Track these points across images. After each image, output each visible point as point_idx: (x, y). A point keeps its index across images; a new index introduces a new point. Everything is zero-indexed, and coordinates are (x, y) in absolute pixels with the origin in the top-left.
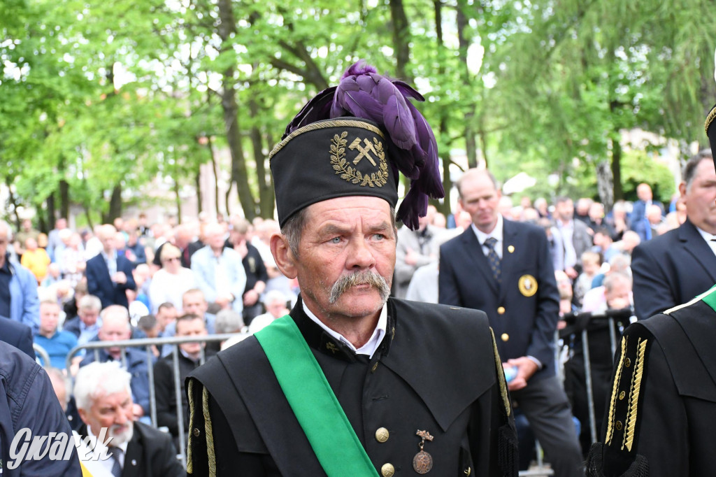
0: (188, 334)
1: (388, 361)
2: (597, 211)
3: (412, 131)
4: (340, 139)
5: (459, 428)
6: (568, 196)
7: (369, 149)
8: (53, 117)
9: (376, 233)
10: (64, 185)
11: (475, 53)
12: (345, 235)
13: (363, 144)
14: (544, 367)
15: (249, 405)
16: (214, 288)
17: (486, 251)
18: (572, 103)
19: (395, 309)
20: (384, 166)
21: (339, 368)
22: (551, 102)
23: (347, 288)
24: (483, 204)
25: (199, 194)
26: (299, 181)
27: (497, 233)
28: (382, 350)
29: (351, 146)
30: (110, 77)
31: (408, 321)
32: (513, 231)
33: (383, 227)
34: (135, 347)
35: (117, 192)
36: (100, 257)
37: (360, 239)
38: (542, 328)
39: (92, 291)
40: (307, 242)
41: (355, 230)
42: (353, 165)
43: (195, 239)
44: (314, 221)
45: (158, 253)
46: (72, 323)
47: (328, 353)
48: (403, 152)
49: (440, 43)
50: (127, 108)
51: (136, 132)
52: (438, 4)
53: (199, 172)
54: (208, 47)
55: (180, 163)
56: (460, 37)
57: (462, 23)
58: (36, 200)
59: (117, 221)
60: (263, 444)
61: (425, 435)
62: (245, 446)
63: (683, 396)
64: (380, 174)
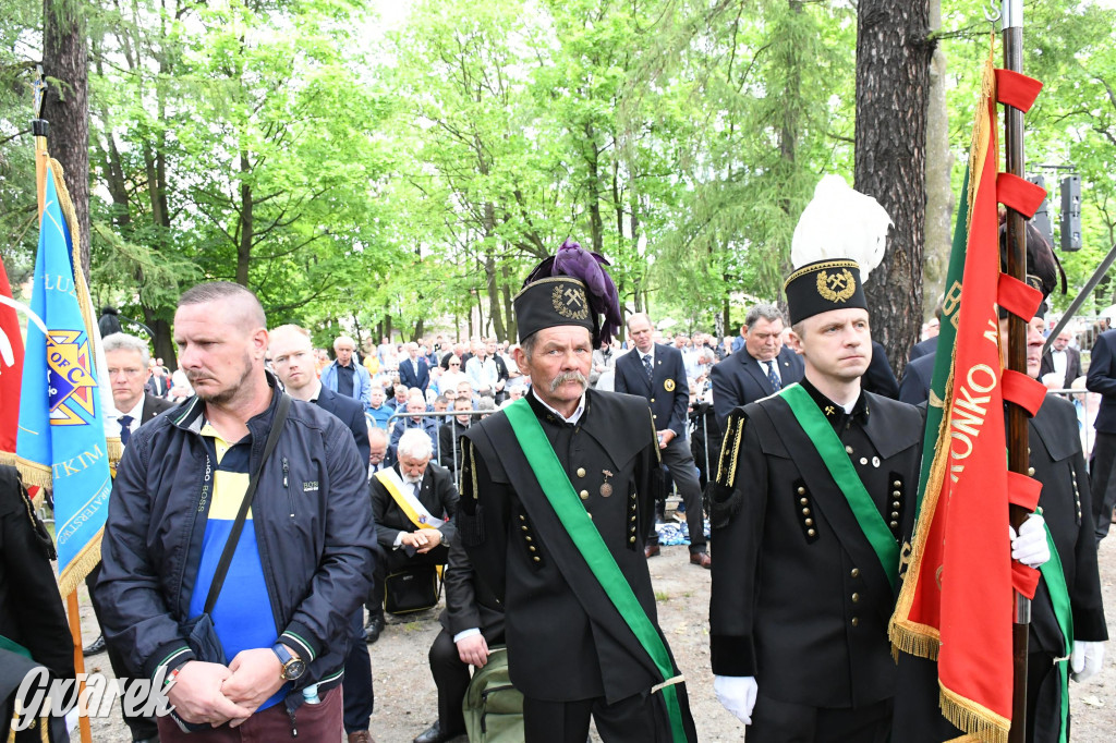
0: (462, 409)
1: (585, 427)
2: (714, 341)
3: (604, 284)
4: (559, 290)
5: (629, 469)
7: (577, 296)
8: (383, 275)
9: (580, 348)
10: (388, 318)
12: (561, 349)
13: (573, 293)
14: (678, 435)
15: (497, 455)
17: (644, 363)
18: (701, 274)
19: (590, 397)
20: (586, 306)
21: (555, 431)
22: (688, 274)
23: (561, 383)
24: (642, 335)
25: (470, 324)
26: (533, 315)
27: (651, 353)
28: (582, 420)
29: (566, 294)
30: (418, 252)
31: (599, 403)
32: (661, 352)
33: (585, 345)
35: (420, 323)
36: (409, 360)
37: (571, 352)
38: (678, 411)
39: (403, 383)
40: (537, 353)
41: (568, 346)
42: (566, 306)
43: (468, 352)
44: (542, 339)
45: (446, 359)
46: (390, 401)
47: (548, 421)
48: (597, 298)
49: (621, 236)
50: (428, 271)
51: (433, 286)
52: (620, 212)
53: (471, 312)
54: (478, 234)
55: (460, 305)
56: (633, 233)
57: (635, 224)
58: (371, 326)
59: (420, 340)
60: (508, 478)
61: (608, 473)
62: (496, 478)
63: (765, 454)
64: (584, 313)
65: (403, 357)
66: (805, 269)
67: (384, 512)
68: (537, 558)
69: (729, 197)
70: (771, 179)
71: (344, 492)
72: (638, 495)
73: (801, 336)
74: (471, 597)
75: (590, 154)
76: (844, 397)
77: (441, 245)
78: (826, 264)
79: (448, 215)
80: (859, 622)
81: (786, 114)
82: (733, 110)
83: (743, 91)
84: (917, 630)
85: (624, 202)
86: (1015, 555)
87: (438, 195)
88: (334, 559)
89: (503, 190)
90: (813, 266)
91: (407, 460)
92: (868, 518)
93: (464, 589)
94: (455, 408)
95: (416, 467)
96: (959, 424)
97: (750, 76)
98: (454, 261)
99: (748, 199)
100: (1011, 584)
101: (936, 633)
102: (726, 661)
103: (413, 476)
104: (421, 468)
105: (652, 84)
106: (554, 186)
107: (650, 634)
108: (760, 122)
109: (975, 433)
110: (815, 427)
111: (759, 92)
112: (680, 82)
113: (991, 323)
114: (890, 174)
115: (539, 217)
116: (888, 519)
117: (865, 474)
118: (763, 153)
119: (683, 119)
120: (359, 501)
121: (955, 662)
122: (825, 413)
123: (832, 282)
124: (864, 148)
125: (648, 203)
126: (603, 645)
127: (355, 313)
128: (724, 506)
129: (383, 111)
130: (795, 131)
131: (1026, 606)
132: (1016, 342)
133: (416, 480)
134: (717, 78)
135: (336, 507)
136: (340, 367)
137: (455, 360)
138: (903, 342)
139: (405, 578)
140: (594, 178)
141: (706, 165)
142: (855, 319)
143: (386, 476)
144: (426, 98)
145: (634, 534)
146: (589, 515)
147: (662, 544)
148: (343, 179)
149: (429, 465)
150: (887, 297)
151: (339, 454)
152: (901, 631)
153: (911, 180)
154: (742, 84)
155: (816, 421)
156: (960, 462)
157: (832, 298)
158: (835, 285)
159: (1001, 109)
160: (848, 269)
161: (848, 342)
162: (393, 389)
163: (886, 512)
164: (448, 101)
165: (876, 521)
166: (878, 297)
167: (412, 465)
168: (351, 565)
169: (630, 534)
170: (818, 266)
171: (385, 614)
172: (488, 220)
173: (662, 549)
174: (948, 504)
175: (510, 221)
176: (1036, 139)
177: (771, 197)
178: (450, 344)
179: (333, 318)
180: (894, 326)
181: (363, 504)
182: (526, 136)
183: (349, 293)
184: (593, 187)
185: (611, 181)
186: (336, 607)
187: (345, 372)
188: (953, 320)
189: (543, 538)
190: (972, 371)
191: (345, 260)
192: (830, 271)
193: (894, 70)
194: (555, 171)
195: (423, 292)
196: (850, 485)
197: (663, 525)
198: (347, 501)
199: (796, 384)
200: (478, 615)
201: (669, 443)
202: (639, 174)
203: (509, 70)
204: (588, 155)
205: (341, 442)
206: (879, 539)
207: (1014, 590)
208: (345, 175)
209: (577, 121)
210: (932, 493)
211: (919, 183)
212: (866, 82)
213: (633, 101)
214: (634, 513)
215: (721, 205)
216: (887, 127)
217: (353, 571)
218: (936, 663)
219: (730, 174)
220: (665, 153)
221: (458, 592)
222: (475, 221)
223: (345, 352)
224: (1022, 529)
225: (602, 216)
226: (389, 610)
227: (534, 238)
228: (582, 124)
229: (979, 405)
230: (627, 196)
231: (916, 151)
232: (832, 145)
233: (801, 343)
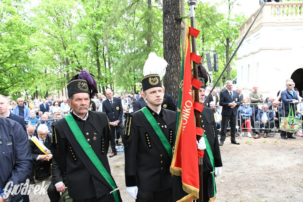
0: (58, 118)
1: (88, 121)
3: (92, 82)
4: (80, 83)
5: (102, 132)
6: (128, 93)
8: (34, 79)
9: (86, 99)
10: (37, 91)
11: (112, 69)
12: (80, 99)
13: (84, 84)
14: (121, 122)
15: (63, 130)
16: (64, 110)
17: (110, 103)
18: (128, 78)
19: (90, 113)
20: (87, 88)
21: (80, 123)
22: (124, 77)
23: (81, 109)
24: (110, 95)
25: (63, 93)
26: (72, 90)
27: (112, 100)
28: (87, 119)
29: (82, 84)
30: (46, 72)
31: (92, 115)
32: (115, 99)
33: (87, 98)
34: (49, 120)
35: (47, 92)
36: (43, 104)
37: (83, 100)
38: (120, 115)
39: (41, 111)
40: (74, 101)
41: (82, 98)
42: (82, 87)
43: (61, 101)
44: (75, 97)
45: (54, 103)
46: (37, 116)
47: (77, 120)
48: (91, 85)
49: (106, 67)
50: (49, 77)
51: (50, 82)
52: (105, 61)
53: (62, 89)
54: (64, 67)
55: (59, 87)
56: (109, 67)
57: (109, 64)
58: (31, 94)
59: (47, 98)
60: (66, 137)
61: (95, 134)
62: (62, 137)
63: (137, 126)
64: (87, 89)
65: (41, 103)
66: (146, 77)
67: (33, 150)
68: (75, 159)
69: (134, 57)
70: (145, 53)
71: (21, 144)
72: (104, 139)
73: (146, 94)
74: (59, 172)
75: (96, 45)
76: (157, 110)
77: (52, 70)
78: (151, 75)
79: (54, 61)
80: (163, 168)
81: (148, 35)
82: (134, 34)
83: (137, 29)
84: (177, 169)
85: (106, 58)
86: (198, 148)
87: (51, 56)
88: (18, 164)
89: (70, 54)
90: (148, 76)
91: (40, 133)
92: (164, 141)
93: (57, 170)
94: (56, 117)
95: (43, 135)
96: (184, 116)
97: (138, 25)
98: (57, 74)
99: (139, 58)
100: (198, 155)
101: (181, 169)
102: (129, 183)
103: (42, 138)
104: (45, 136)
105: (113, 26)
106: (86, 53)
107: (109, 177)
108: (142, 37)
109: (188, 118)
110: (150, 118)
111: (142, 30)
112: (120, 26)
113: (190, 90)
114: (172, 52)
115: (82, 62)
116: (169, 141)
117: (163, 130)
118: (143, 46)
119: (122, 36)
120: (26, 146)
121: (186, 176)
122: (152, 114)
123: (153, 80)
124: (165, 45)
125: (113, 59)
126: (95, 182)
127: (26, 90)
128: (127, 141)
129: (33, 31)
130: (150, 40)
131: (201, 160)
132: (196, 95)
133: (43, 139)
134: (130, 25)
135: (18, 149)
136: (19, 107)
137: (56, 103)
138: (177, 95)
139: (41, 169)
140: (97, 51)
141: (128, 48)
142: (159, 90)
143: (34, 139)
144: (47, 27)
145: (103, 150)
146: (90, 146)
147: (118, 152)
148: (21, 50)
149: (47, 135)
150: (173, 83)
151: (18, 133)
152: (173, 169)
153: (177, 54)
154: (137, 27)
155: (150, 117)
156: (184, 125)
157: (153, 84)
158: (153, 81)
159: (191, 36)
160: (157, 77)
161: (157, 96)
162: (38, 113)
163: (168, 139)
164: (53, 28)
165: (166, 142)
166: (170, 83)
167: (42, 135)
168: (25, 166)
169: (102, 150)
170: (149, 76)
171: (35, 180)
172: (67, 62)
173: (118, 153)
174: (182, 136)
175: (73, 63)
176: (208, 44)
177: (145, 57)
178: (56, 99)
179: (19, 92)
180: (175, 91)
181: (27, 147)
182: (77, 39)
183: (24, 84)
184: (97, 54)
185: (102, 52)
186: (20, 179)
187: (21, 108)
188: (182, 90)
189: (77, 153)
190: (186, 102)
191: (22, 74)
192: (152, 77)
193: (172, 26)
194: (86, 49)
195: (47, 83)
196: (159, 133)
197: (118, 147)
198: (22, 147)
199: (145, 107)
200: (62, 177)
201: (118, 124)
202: (110, 50)
203: (71, 20)
204: (95, 45)
205: (19, 129)
206: (167, 146)
207: (198, 156)
208: (21, 49)
209: (92, 35)
210: (179, 134)
211: (179, 54)
212: (165, 28)
213: (107, 31)
214: (103, 144)
215: (132, 59)
216: (171, 40)
217: (25, 168)
218: (181, 177)
219: (135, 50)
220: (117, 45)
221: (56, 171)
222: (63, 63)
223: (21, 102)
224: (200, 141)
225: (100, 62)
226: (36, 179)
227: (81, 68)
228: (94, 36)
229: (188, 111)
230: (107, 56)
231: (178, 46)
232: (160, 44)
233: (146, 96)
